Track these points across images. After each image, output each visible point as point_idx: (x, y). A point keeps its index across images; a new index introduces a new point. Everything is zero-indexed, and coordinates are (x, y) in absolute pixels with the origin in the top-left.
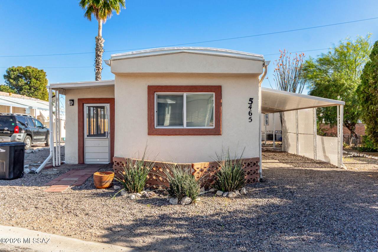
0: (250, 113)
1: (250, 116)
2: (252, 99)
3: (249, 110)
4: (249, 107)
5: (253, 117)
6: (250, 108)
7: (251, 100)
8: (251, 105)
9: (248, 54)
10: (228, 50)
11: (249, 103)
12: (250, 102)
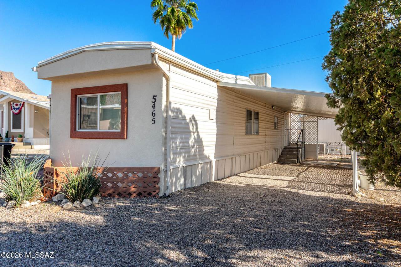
0: (153, 114)
1: (154, 117)
2: (156, 96)
3: (152, 109)
4: (152, 107)
5: (156, 118)
6: (154, 107)
7: (154, 97)
8: (155, 104)
9: (137, 43)
10: (120, 42)
11: (152, 102)
12: (154, 100)
